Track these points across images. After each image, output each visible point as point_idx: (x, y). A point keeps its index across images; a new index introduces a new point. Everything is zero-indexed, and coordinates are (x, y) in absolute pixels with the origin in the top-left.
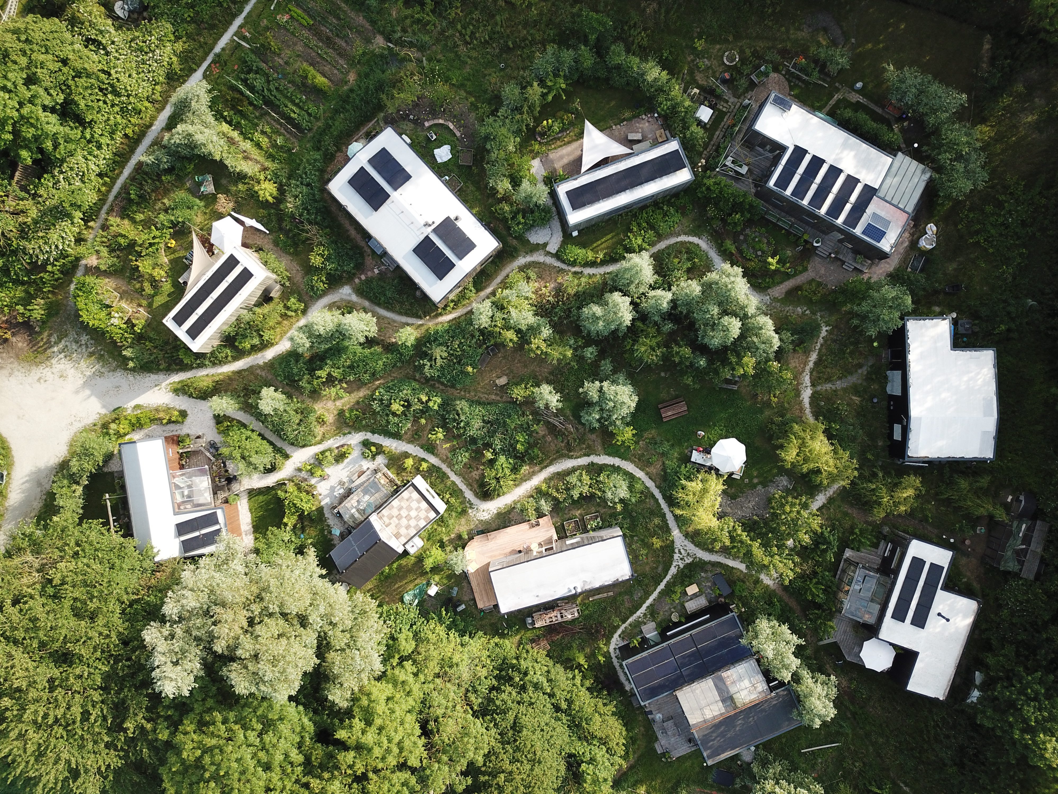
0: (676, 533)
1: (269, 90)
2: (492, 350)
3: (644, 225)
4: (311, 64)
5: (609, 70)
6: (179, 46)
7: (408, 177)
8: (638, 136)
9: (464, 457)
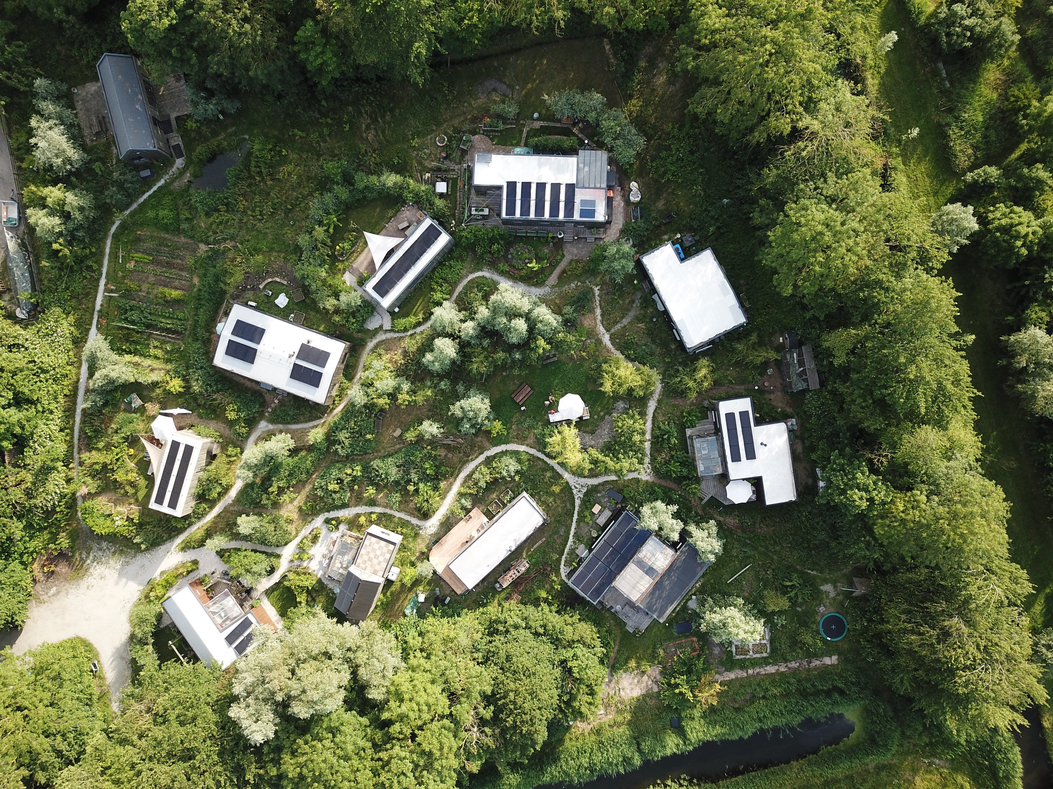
0: (567, 476)
1: (145, 317)
2: (381, 415)
3: (441, 281)
4: (165, 286)
5: (362, 192)
6: (71, 319)
7: (263, 331)
8: (405, 224)
9: (397, 497)
